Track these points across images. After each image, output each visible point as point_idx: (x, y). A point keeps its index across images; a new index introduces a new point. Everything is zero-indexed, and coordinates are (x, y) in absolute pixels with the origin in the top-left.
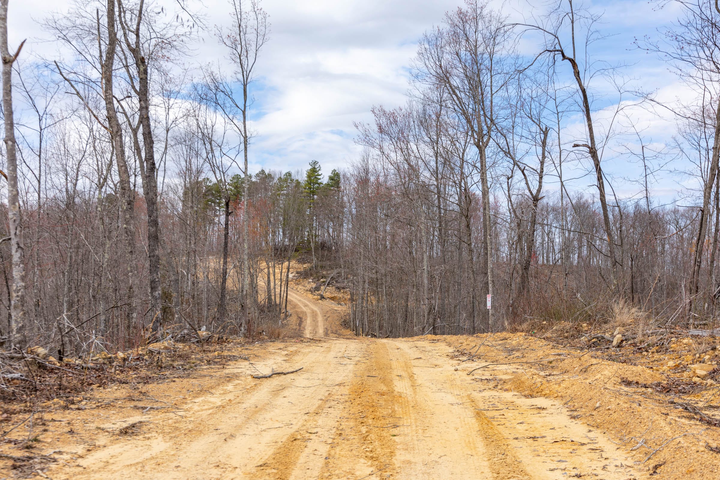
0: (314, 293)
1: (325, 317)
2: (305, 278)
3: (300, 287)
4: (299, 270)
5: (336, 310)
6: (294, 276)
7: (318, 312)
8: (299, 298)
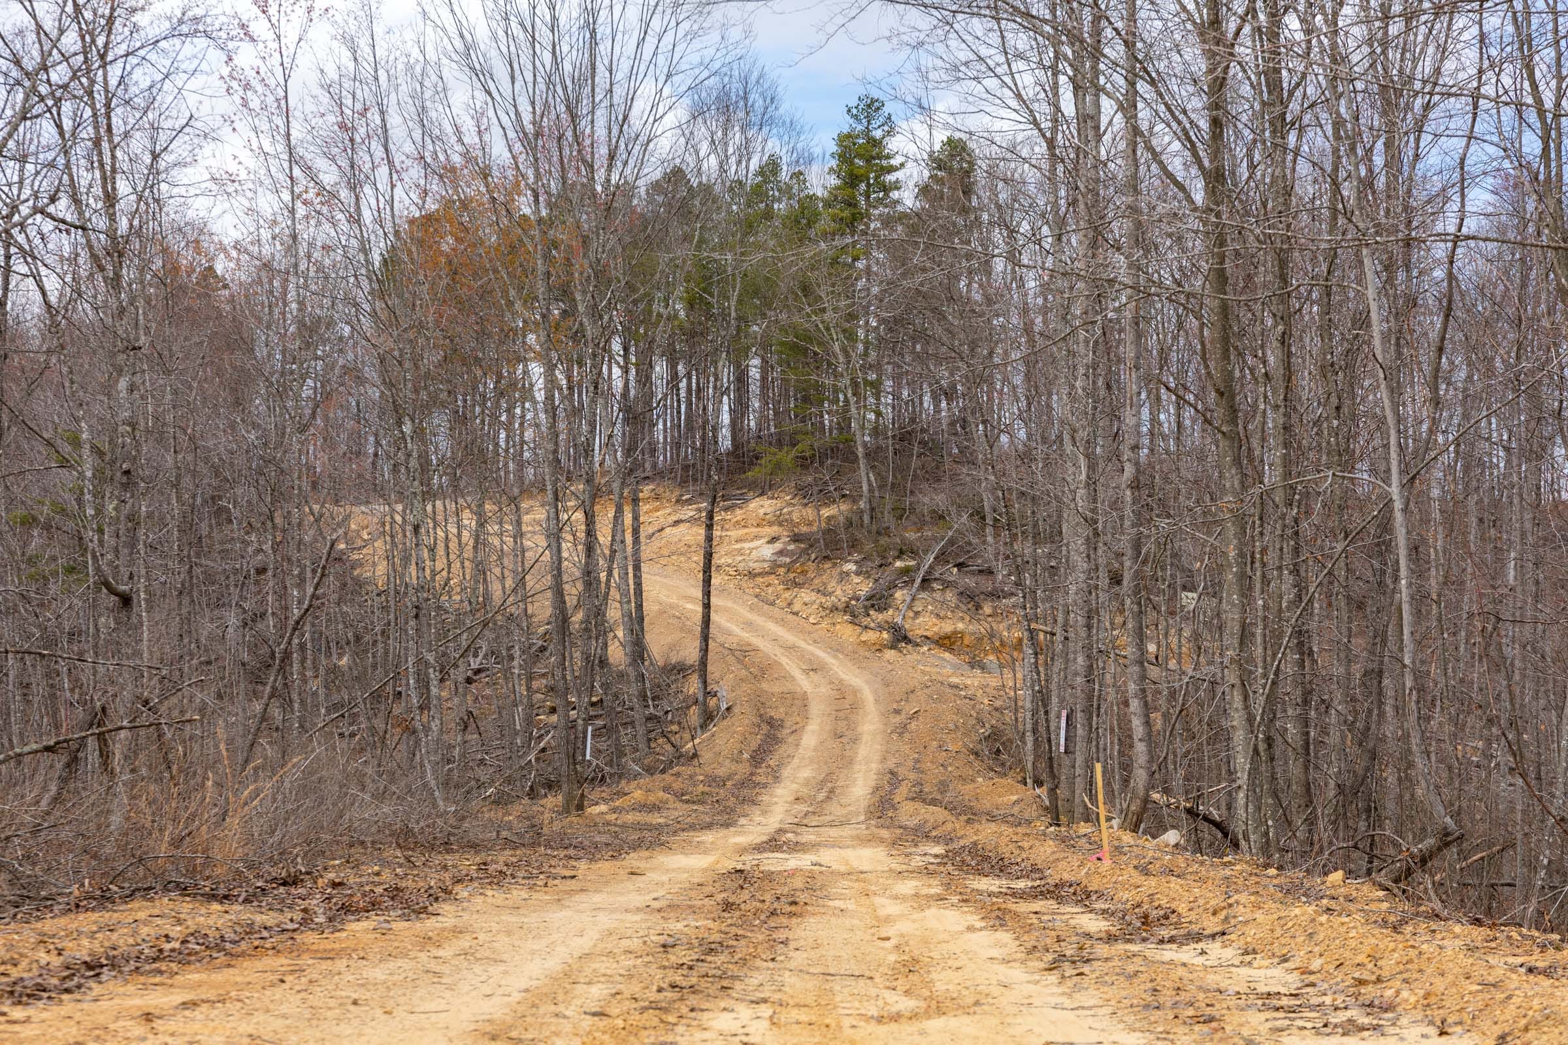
0: (866, 621)
1: (897, 719)
2: (827, 558)
3: (806, 595)
4: (804, 529)
5: (956, 687)
6: (781, 553)
7: (868, 695)
8: (790, 638)
